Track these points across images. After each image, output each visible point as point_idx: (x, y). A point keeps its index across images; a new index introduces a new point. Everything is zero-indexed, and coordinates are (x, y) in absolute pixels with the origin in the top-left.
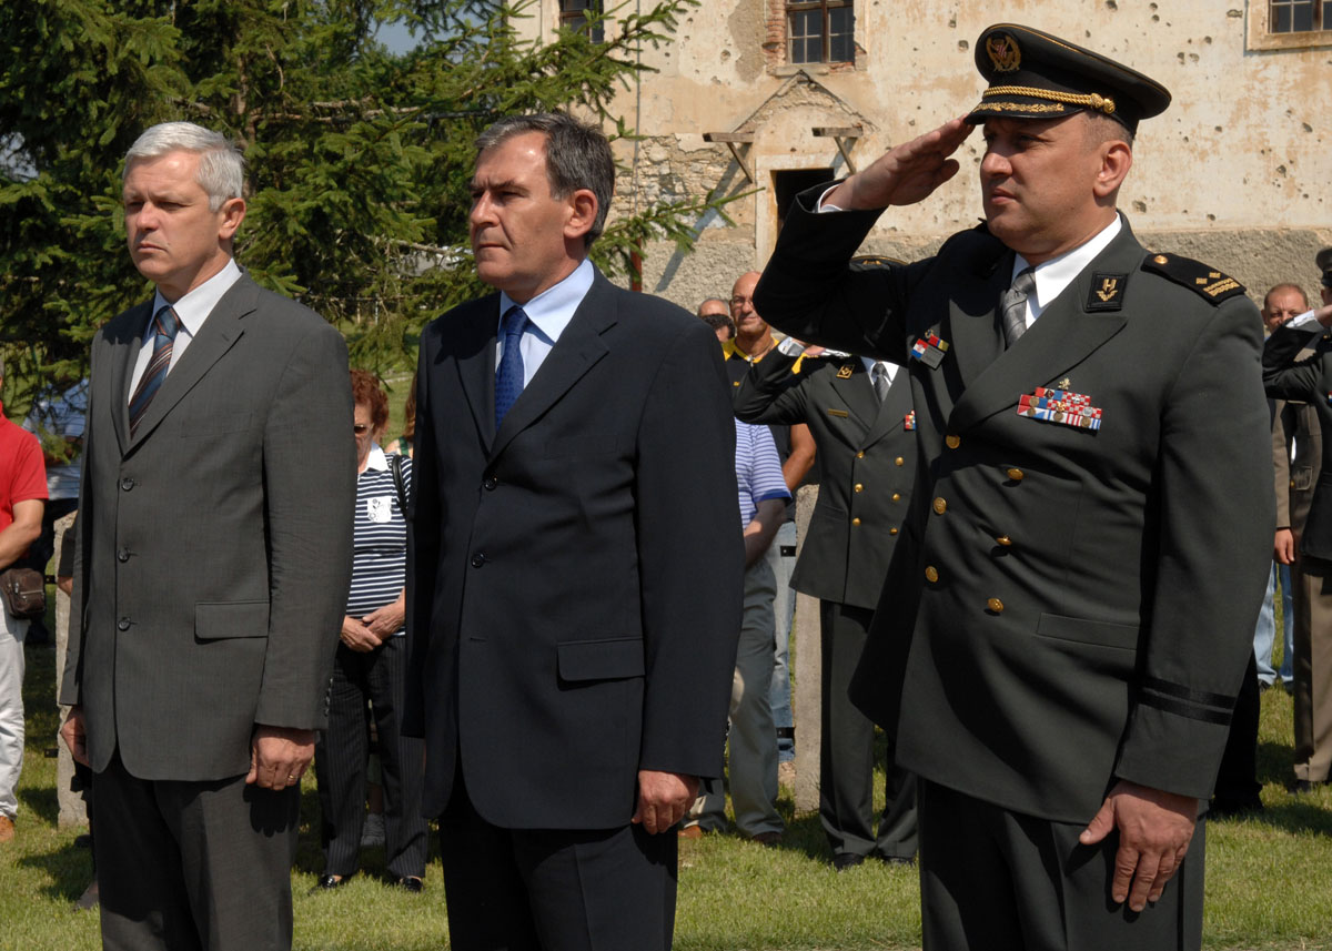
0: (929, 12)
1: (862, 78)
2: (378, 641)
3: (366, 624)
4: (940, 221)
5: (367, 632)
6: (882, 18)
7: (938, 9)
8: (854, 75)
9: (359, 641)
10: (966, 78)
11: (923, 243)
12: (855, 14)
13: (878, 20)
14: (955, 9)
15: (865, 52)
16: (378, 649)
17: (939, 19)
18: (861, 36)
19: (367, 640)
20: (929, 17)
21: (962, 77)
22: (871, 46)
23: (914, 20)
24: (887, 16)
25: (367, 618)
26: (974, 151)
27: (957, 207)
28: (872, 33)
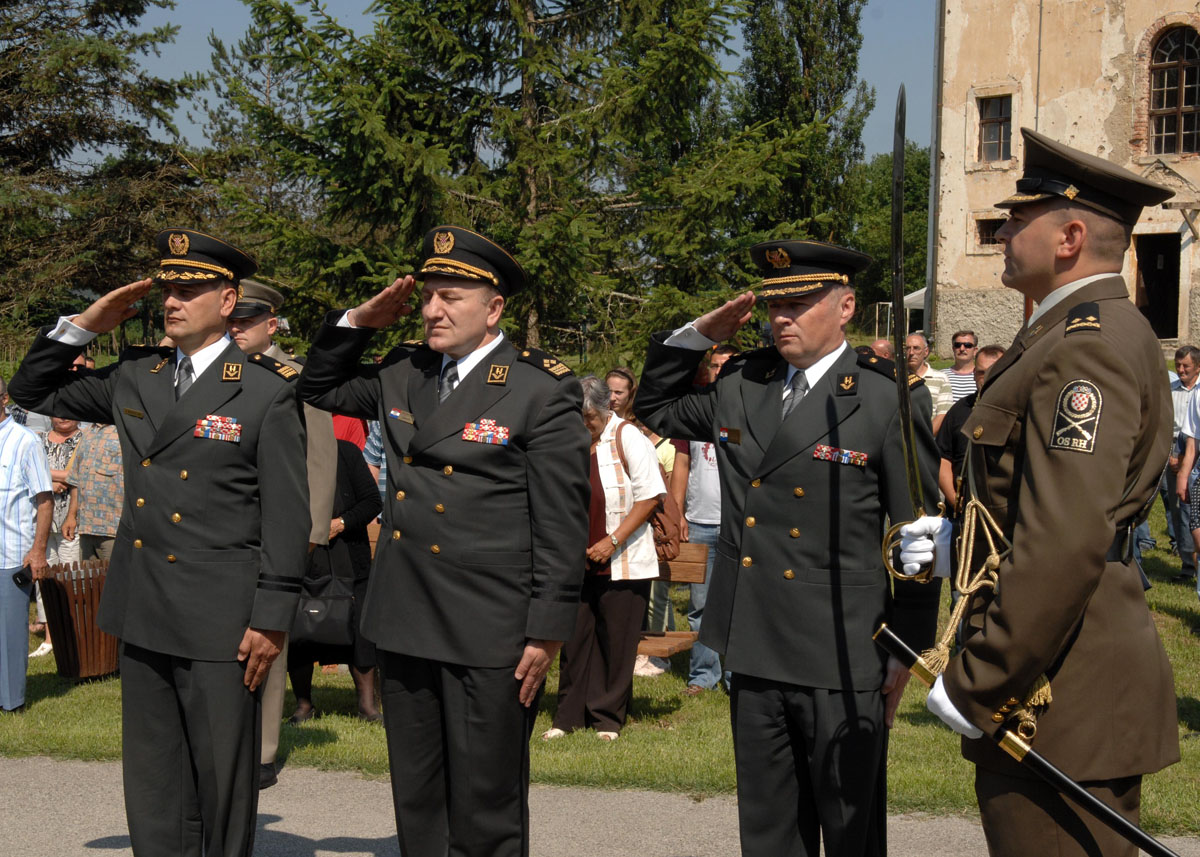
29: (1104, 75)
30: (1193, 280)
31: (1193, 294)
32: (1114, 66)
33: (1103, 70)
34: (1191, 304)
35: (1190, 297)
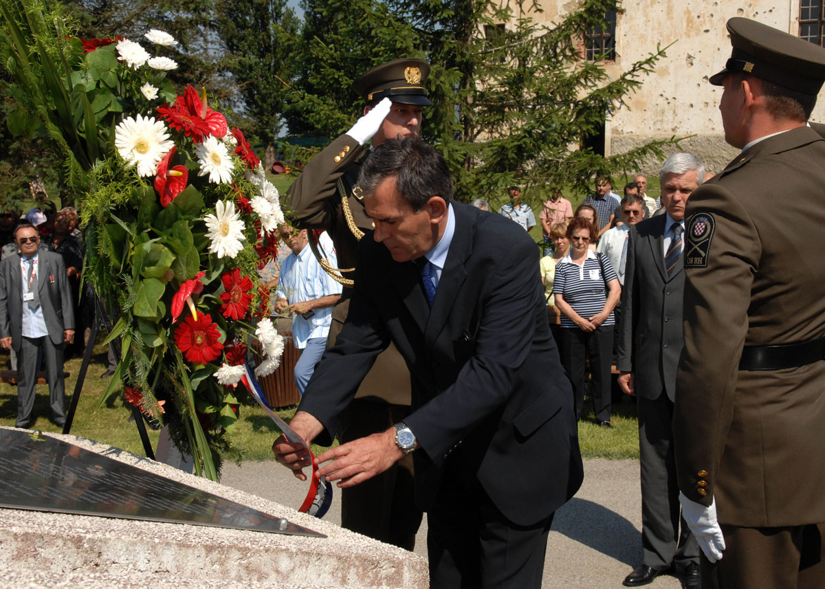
0: (649, 39)
1: (618, 67)
2: (595, 328)
3: (590, 321)
4: (652, 129)
5: (590, 324)
6: (628, 41)
7: (653, 38)
8: (615, 66)
9: (588, 327)
10: (664, 68)
11: (644, 138)
12: (616, 40)
13: (626, 43)
14: (660, 38)
15: (620, 56)
16: (594, 330)
17: (653, 42)
18: (618, 49)
19: (591, 327)
20: (648, 41)
21: (662, 68)
22: (623, 53)
23: (642, 42)
24: (630, 41)
25: (591, 319)
26: (667, 99)
27: (660, 123)
28: (623, 48)
29: (559, 14)
30: (613, 133)
31: (612, 141)
32: (565, 9)
33: (558, 11)
34: (612, 147)
35: (611, 143)
